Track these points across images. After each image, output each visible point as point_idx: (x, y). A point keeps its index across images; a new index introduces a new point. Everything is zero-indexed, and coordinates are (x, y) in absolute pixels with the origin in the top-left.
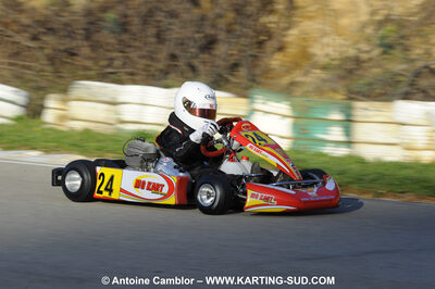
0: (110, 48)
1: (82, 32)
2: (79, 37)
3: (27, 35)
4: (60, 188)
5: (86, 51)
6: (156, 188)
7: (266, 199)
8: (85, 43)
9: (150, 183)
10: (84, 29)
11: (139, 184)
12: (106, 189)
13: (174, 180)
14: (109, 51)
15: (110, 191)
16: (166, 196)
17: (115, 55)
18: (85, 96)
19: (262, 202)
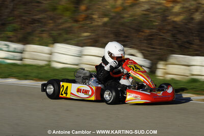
2: (194, 35)
3: (168, 34)
4: (45, 93)
6: (86, 92)
7: (136, 97)
8: (197, 38)
9: (83, 90)
11: (79, 90)
12: (65, 93)
13: (94, 88)
15: (66, 94)
16: (91, 96)
19: (134, 98)
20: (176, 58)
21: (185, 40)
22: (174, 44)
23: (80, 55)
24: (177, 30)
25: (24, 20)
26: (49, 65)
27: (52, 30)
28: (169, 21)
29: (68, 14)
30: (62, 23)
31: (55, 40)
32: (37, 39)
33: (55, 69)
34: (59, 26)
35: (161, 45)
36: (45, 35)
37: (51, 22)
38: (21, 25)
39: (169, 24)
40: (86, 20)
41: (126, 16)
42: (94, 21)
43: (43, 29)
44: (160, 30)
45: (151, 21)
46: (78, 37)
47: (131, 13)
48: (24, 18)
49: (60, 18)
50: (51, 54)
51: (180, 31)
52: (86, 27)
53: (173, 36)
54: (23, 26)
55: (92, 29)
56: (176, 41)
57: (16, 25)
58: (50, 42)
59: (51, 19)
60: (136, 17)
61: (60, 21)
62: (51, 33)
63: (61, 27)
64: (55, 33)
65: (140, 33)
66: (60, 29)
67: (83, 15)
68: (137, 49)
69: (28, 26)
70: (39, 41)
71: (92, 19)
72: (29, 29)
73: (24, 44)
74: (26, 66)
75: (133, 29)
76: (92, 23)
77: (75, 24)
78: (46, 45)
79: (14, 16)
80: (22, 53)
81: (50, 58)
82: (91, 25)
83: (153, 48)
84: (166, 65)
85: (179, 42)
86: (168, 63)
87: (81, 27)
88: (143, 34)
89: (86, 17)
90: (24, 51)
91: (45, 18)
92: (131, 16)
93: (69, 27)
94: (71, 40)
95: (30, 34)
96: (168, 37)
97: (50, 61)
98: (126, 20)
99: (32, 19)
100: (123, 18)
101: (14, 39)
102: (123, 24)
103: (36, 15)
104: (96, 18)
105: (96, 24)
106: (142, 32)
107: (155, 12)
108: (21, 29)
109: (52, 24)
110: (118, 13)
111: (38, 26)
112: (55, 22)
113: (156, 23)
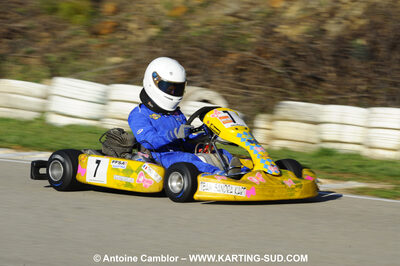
0: (355, 73)
1: (330, 58)
2: (327, 63)
3: (278, 62)
5: (333, 76)
8: (332, 69)
10: (334, 56)
14: (355, 76)
17: (359, 80)
18: (291, 117)
20: (291, 108)
21: (309, 73)
22: (287, 81)
23: (104, 101)
24: (293, 53)
26: (41, 120)
28: (277, 35)
29: (80, 19)
30: (70, 37)
31: (54, 72)
32: (19, 68)
33: (53, 128)
34: (62, 43)
35: (261, 82)
36: (34, 61)
37: (45, 34)
39: (278, 42)
40: (115, 32)
41: (196, 25)
42: (131, 33)
43: (30, 49)
44: (259, 53)
45: (243, 35)
46: (99, 65)
47: (203, 19)
49: (65, 28)
51: (299, 56)
52: (114, 46)
53: (286, 64)
55: (127, 50)
56: (290, 74)
58: (44, 74)
59: (47, 30)
60: (213, 27)
61: (64, 33)
62: (47, 57)
63: (65, 45)
64: (54, 57)
65: (221, 59)
66: (63, 50)
67: (109, 22)
68: (214, 89)
70: (23, 72)
71: (126, 30)
72: (3, 49)
75: (207, 50)
76: (125, 39)
77: (94, 41)
78: (37, 79)
81: (44, 105)
82: (124, 42)
83: (247, 88)
84: (272, 120)
85: (297, 77)
86: (275, 117)
87: (103, 46)
89: (116, 27)
92: (205, 25)
93: (82, 46)
94: (85, 70)
95: (3, 58)
96: (275, 65)
97: (43, 112)
98: (192, 33)
99: (9, 29)
100: (188, 28)
102: (187, 41)
103: (16, 22)
104: (133, 29)
105: (134, 39)
109: (48, 40)
110: (178, 19)
111: (21, 42)
112: (54, 36)
113: (253, 40)
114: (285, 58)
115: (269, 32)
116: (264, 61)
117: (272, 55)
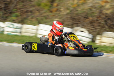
18: (107, 36)
20: (107, 34)
21: (112, 24)
22: (106, 26)
25: (22, 11)
26: (35, 36)
27: (38, 16)
28: (103, 13)
29: (47, 8)
30: (44, 13)
31: (39, 23)
32: (29, 21)
33: (39, 39)
34: (41, 14)
35: (99, 26)
36: (34, 19)
37: (37, 12)
38: (21, 13)
39: (103, 15)
40: (57, 11)
41: (80, 10)
43: (33, 16)
44: (98, 18)
45: (93, 13)
46: (52, 21)
47: (82, 8)
48: (22, 10)
49: (43, 10)
50: (37, 30)
52: (56, 16)
53: (105, 21)
54: (21, 14)
55: (60, 16)
56: (107, 24)
57: (18, 14)
58: (36, 23)
59: (38, 11)
60: (85, 10)
61: (42, 12)
62: (37, 18)
63: (42, 15)
64: (39, 18)
65: (87, 19)
66: (42, 16)
67: (55, 9)
68: (85, 28)
69: (24, 14)
70: (31, 22)
71: (60, 11)
72: (25, 16)
73: (22, 24)
74: (23, 36)
75: (83, 17)
76: (60, 13)
77: (51, 14)
78: (34, 25)
79: (16, 9)
80: (21, 29)
81: (36, 32)
82: (60, 14)
83: (94, 28)
84: (101, 37)
85: (109, 25)
87: (54, 15)
88: (88, 20)
90: (22, 28)
91: (34, 10)
92: (82, 10)
93: (48, 15)
94: (48, 22)
95: (25, 18)
96: (102, 22)
97: (36, 34)
98: (79, 12)
99: (27, 10)
100: (77, 11)
101: (17, 21)
102: (77, 14)
103: (29, 8)
104: (62, 10)
105: (62, 14)
106: (88, 19)
107: (96, 8)
108: (20, 16)
109: (38, 13)
110: (75, 8)
111: (30, 14)
112: (39, 12)
113: (96, 14)
114: (105, 19)
115: (101, 12)
116: (99, 20)
117: (101, 18)
